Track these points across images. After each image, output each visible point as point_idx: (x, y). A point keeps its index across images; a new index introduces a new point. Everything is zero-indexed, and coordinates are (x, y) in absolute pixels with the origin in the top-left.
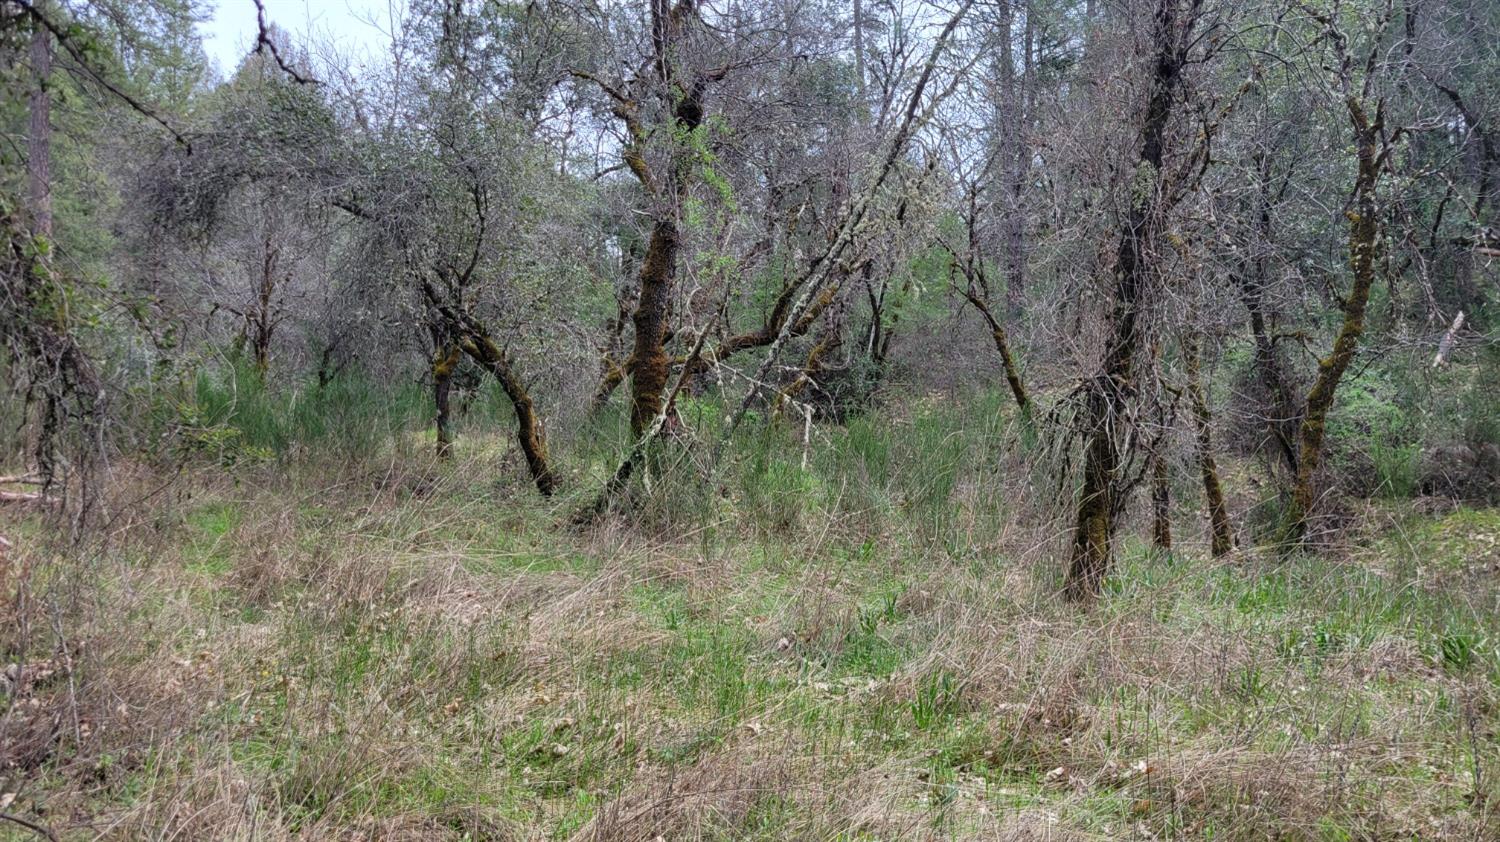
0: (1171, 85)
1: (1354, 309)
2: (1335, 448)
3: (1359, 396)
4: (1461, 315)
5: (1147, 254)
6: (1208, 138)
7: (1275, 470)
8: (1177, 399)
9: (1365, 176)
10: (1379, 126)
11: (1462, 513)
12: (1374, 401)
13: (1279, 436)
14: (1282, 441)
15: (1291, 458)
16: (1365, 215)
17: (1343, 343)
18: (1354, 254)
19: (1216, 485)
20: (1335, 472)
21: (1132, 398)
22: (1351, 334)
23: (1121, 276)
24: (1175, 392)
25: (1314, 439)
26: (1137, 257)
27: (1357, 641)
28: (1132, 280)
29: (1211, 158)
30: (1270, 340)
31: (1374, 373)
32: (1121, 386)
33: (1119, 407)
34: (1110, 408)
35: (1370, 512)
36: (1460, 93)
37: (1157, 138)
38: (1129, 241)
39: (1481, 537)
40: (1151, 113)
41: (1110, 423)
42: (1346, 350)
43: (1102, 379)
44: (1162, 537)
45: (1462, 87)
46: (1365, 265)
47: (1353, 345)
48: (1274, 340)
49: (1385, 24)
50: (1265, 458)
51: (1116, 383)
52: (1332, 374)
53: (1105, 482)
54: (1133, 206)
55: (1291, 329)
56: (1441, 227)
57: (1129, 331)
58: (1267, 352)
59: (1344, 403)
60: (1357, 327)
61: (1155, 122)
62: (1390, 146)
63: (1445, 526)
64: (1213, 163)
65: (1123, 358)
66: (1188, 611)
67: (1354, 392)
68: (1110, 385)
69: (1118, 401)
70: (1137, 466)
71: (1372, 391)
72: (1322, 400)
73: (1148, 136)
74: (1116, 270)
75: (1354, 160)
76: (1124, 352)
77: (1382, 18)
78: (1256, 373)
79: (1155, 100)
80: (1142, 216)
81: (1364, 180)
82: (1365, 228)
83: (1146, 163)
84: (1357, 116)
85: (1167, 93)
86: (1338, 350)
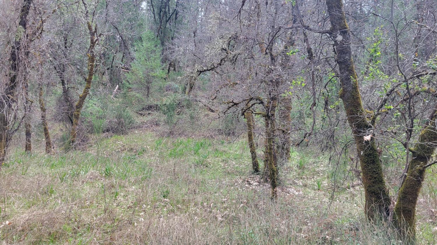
0: (30, 3)
1: (89, 81)
2: (84, 120)
3: (92, 106)
4: (118, 86)
5: (21, 56)
6: (43, 23)
7: (67, 126)
8: (31, 104)
9: (92, 45)
10: (96, 32)
11: (115, 137)
12: (95, 107)
13: (69, 116)
14: (70, 118)
15: (72, 123)
16: (92, 55)
17: (85, 90)
18: (89, 66)
19: (47, 131)
20: (84, 126)
21: (15, 103)
22: (88, 88)
23: (11, 62)
24: (31, 102)
25: (77, 117)
26: (17, 57)
27: (83, 173)
28: (15, 64)
29: (43, 30)
30: (67, 88)
31: (96, 100)
32: (11, 99)
33: (10, 106)
34: (6, 106)
35: (93, 138)
36: (118, 28)
37: (24, 19)
38: (14, 51)
39: (119, 142)
40: (23, 11)
41: (6, 111)
42: (86, 92)
43: (3, 96)
44: (28, 148)
45: (119, 27)
46: (91, 69)
47: (88, 91)
48: (68, 88)
49: (97, 4)
50: (65, 123)
51: (9, 98)
52: (83, 98)
53: (4, 131)
54: (16, 40)
55: (72, 85)
56: (114, 62)
57: (14, 81)
58: (66, 92)
59: (87, 107)
60: (89, 86)
61: (24, 14)
62: (98, 38)
63: (111, 140)
64: (44, 31)
65: (12, 89)
66: (33, 170)
67: (90, 105)
68: (7, 98)
69: (9, 103)
70: (16, 125)
71: (95, 104)
72: (79, 106)
73: (22, 18)
74: (10, 60)
75: (90, 40)
76: (12, 87)
77: (97, 2)
78: (63, 98)
79: (24, 7)
80: (19, 43)
81: (92, 46)
82: (92, 59)
83: (21, 26)
84: (90, 28)
85: (28, 6)
86: (84, 93)
